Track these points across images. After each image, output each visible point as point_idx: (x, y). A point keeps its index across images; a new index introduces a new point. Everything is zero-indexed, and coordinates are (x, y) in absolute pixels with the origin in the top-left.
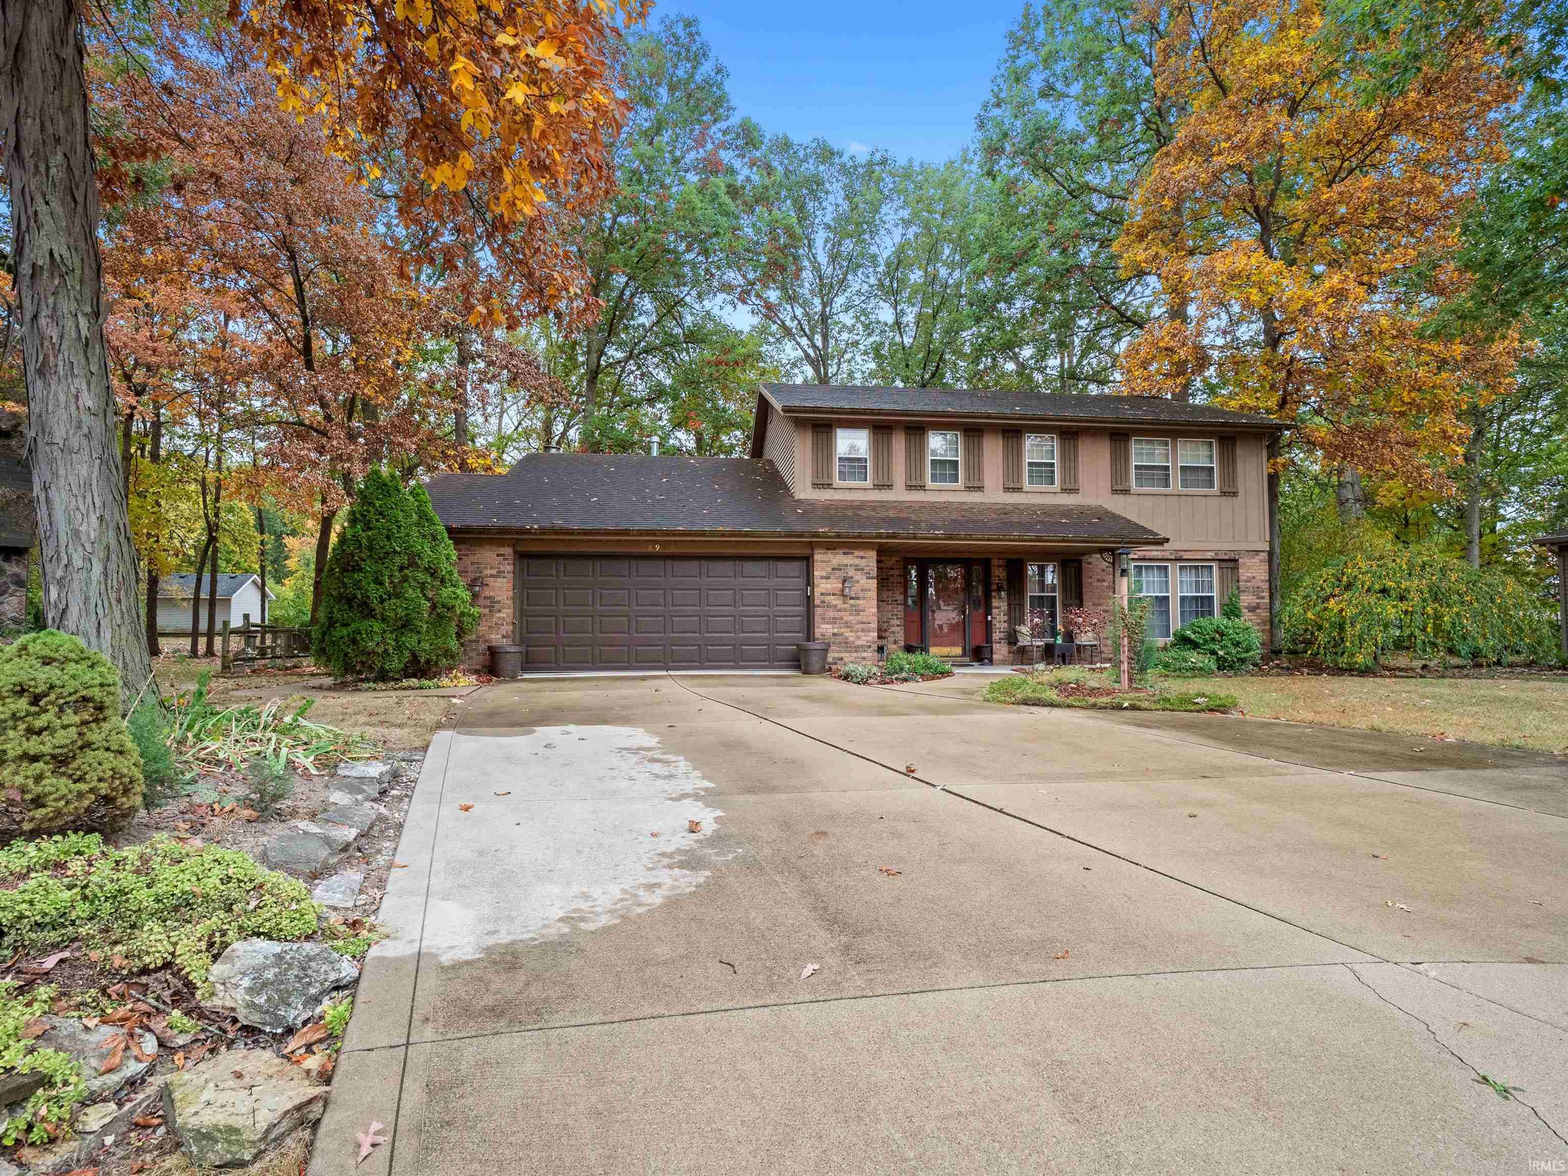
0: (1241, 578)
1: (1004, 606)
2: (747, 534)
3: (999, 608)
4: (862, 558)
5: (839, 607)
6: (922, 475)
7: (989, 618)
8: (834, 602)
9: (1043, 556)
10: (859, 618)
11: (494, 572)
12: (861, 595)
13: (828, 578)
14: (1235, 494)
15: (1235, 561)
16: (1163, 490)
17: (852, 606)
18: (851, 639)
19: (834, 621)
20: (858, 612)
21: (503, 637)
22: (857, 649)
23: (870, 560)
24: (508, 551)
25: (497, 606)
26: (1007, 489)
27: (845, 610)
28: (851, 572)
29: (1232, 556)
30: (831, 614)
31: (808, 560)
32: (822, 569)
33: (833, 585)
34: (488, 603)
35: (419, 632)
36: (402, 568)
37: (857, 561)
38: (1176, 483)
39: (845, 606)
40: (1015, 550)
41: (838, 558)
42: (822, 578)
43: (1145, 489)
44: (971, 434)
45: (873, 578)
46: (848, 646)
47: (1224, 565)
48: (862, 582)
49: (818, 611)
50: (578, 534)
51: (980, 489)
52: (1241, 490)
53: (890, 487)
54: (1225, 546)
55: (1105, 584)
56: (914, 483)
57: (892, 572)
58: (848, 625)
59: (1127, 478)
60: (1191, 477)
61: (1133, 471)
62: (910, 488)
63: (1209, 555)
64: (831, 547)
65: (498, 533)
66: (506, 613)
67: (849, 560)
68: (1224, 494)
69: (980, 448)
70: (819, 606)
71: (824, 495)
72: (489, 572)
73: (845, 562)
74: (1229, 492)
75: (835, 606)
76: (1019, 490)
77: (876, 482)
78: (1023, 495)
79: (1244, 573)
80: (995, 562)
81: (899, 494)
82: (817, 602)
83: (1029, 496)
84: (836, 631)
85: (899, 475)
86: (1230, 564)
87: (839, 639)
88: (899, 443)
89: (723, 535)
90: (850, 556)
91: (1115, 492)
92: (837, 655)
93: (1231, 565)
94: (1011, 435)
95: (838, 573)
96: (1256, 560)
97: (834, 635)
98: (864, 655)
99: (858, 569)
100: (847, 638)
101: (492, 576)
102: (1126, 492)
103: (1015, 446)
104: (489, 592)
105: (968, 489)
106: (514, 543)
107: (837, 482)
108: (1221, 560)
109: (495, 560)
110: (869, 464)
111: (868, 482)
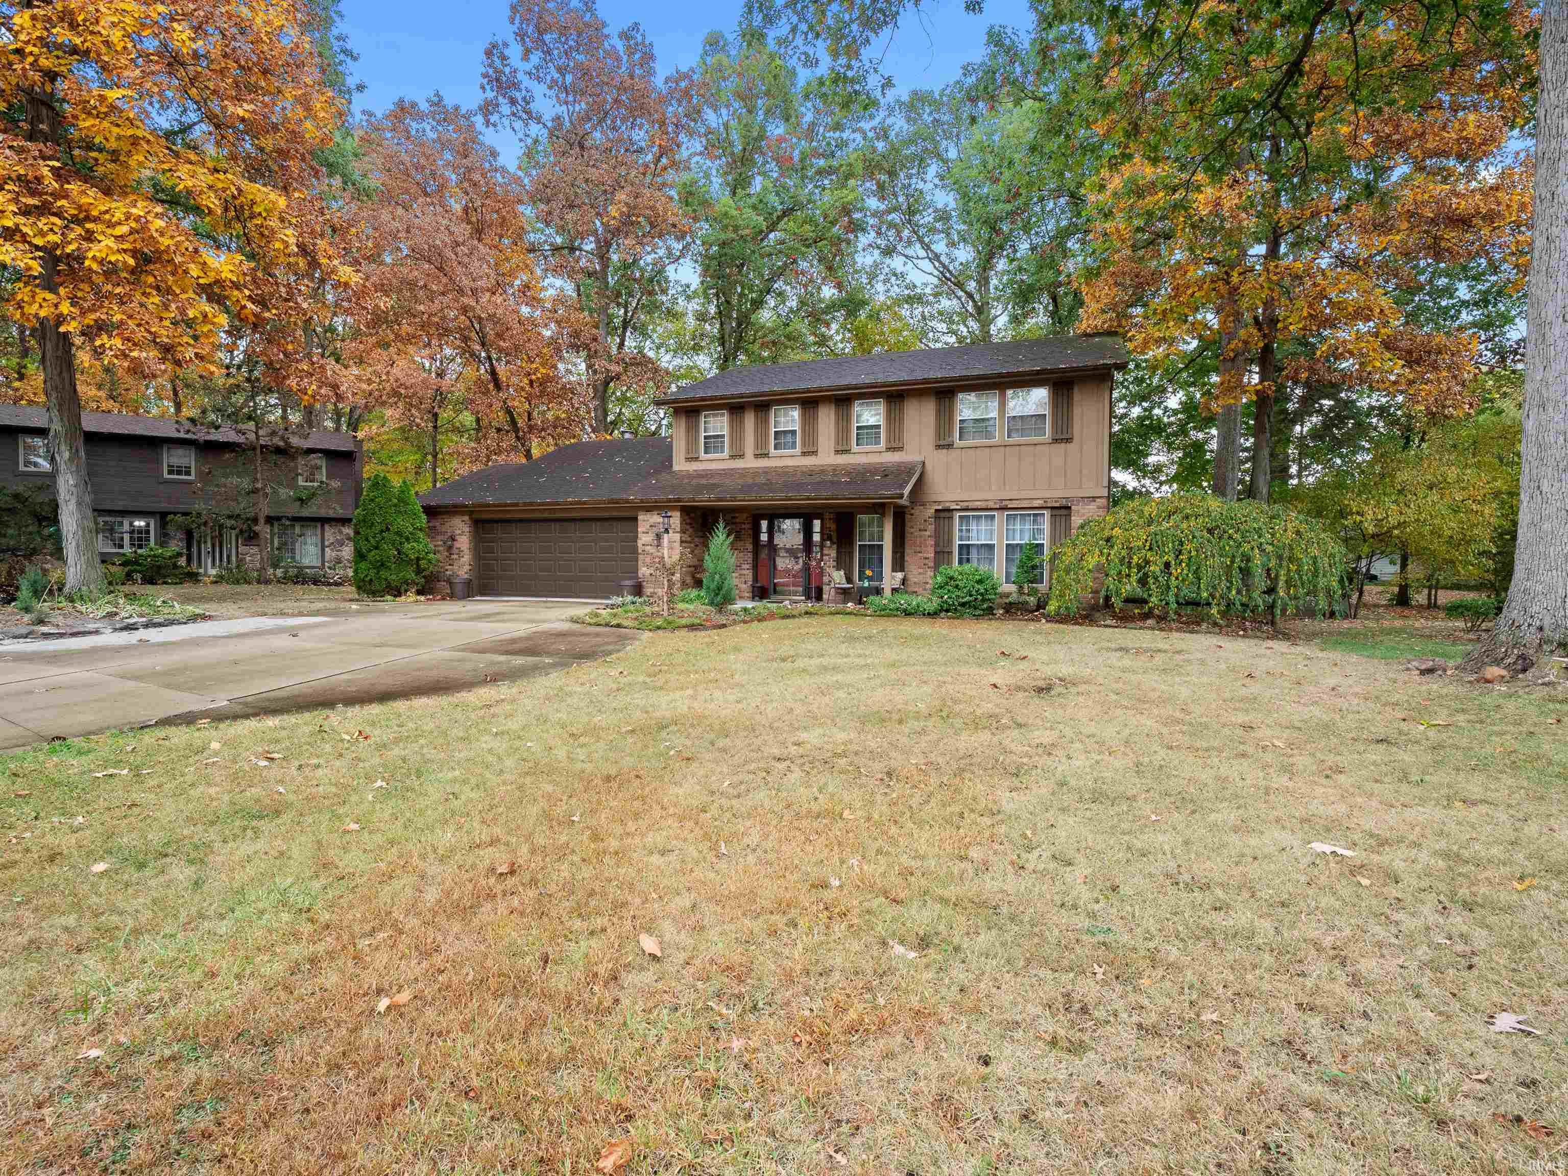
0: (1073, 525)
3: (829, 555)
5: (655, 554)
6: (766, 445)
8: (650, 551)
11: (460, 532)
13: (647, 533)
14: (1069, 440)
15: (1069, 508)
16: (986, 442)
19: (651, 565)
21: (465, 573)
23: (676, 519)
25: (462, 554)
26: (837, 452)
27: (659, 556)
29: (1064, 502)
30: (649, 559)
31: (635, 519)
32: (643, 526)
33: (650, 538)
34: (457, 551)
35: (390, 569)
38: (1001, 436)
40: (844, 506)
41: (654, 518)
42: (643, 533)
43: (969, 443)
44: (809, 406)
45: (677, 532)
47: (1056, 512)
48: (671, 535)
49: (640, 558)
51: (815, 453)
52: (1076, 435)
54: (1057, 493)
56: (760, 452)
59: (951, 434)
60: (1018, 426)
61: (957, 426)
62: (757, 456)
63: (1036, 503)
64: (649, 509)
65: (455, 508)
66: (467, 558)
68: (1056, 441)
69: (815, 418)
70: (640, 554)
71: (690, 467)
72: (458, 532)
73: (657, 520)
74: (1063, 437)
75: (651, 554)
76: (848, 451)
77: (731, 454)
78: (852, 456)
79: (1076, 520)
80: (827, 516)
81: (750, 462)
82: (640, 551)
83: (857, 456)
84: (651, 572)
85: (749, 446)
86: (1061, 511)
88: (750, 420)
90: (660, 517)
91: (939, 447)
93: (1064, 512)
94: (842, 404)
95: (653, 529)
96: (1093, 506)
101: (459, 535)
102: (950, 446)
103: (845, 413)
104: (457, 545)
105: (804, 454)
106: (471, 513)
107: (702, 455)
108: (1052, 508)
109: (461, 525)
110: (726, 439)
111: (726, 454)
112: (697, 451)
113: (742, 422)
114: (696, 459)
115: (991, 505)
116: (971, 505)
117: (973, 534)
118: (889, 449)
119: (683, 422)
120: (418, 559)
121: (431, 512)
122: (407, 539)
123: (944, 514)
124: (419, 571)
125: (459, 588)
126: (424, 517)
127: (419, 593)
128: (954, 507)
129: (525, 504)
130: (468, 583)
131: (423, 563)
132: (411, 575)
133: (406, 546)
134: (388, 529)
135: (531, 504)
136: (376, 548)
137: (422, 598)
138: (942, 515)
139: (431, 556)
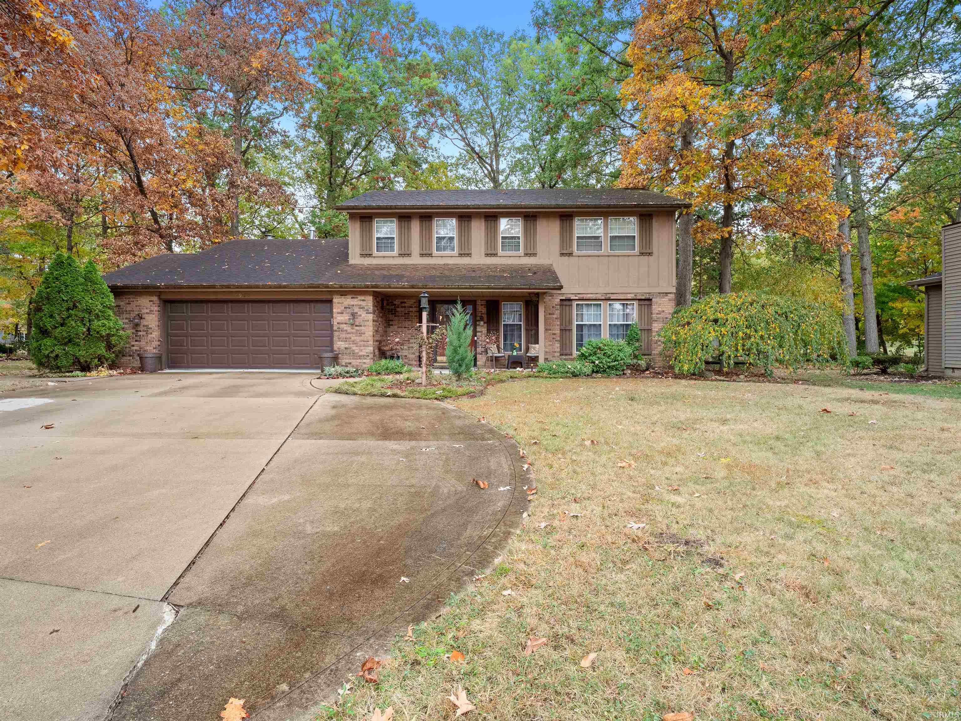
0: (653, 312)
1: (484, 330)
2: (285, 287)
3: (481, 332)
4: (363, 300)
5: (349, 331)
6: (430, 247)
7: (476, 338)
8: (345, 328)
9: (512, 298)
10: (361, 338)
11: (148, 311)
12: (362, 324)
13: (342, 313)
14: (650, 254)
15: (650, 300)
16: (596, 253)
17: (357, 330)
18: (357, 351)
19: (346, 340)
20: (361, 334)
21: (154, 348)
22: (360, 357)
23: (369, 302)
24: (155, 299)
25: (150, 331)
26: (487, 255)
27: (352, 333)
28: (356, 310)
29: (647, 296)
30: (343, 335)
31: (330, 301)
32: (338, 308)
33: (345, 317)
34: (145, 329)
35: (79, 345)
36: (68, 309)
37: (361, 303)
38: (606, 249)
39: (354, 331)
40: (493, 295)
41: (348, 301)
42: (338, 313)
43: (584, 252)
44: (464, 219)
45: (370, 313)
46: (355, 355)
47: (642, 303)
48: (363, 315)
49: (336, 334)
50: (186, 288)
51: (469, 255)
52: (655, 250)
53: (409, 255)
54: (643, 290)
55: (555, 316)
56: (425, 252)
57: (411, 309)
58: (354, 342)
59: (571, 246)
60: (617, 243)
61: (575, 240)
62: (422, 255)
63: (629, 296)
64: (343, 294)
65: (142, 288)
66: (155, 334)
67: (355, 302)
68: (642, 254)
69: (469, 229)
70: (336, 331)
71: (367, 261)
72: (146, 311)
73: (352, 303)
74: (646, 253)
75: (346, 331)
76: (495, 255)
77: (400, 252)
78: (498, 259)
79: (655, 308)
80: (479, 303)
81: (416, 260)
82: (335, 328)
83: (502, 259)
84: (347, 346)
85: (415, 247)
87: (348, 351)
88: (415, 227)
89: (270, 288)
90: (356, 300)
91: (562, 254)
92: (347, 361)
93: (646, 302)
94: (490, 219)
95: (348, 310)
96: (666, 299)
97: (346, 348)
98: (365, 361)
99: (361, 308)
100: (353, 351)
101: (147, 313)
102: (570, 254)
103: (493, 225)
104: (144, 322)
105: (461, 255)
106: (159, 295)
107: (375, 253)
108: (639, 300)
109: (149, 304)
110: (396, 241)
111: (396, 252)
112: (371, 249)
113: (409, 229)
114: (370, 255)
115: (599, 297)
116: (586, 296)
117: (585, 317)
118: (526, 255)
119: (357, 225)
120: (108, 335)
121: (117, 291)
122: (97, 317)
123: (566, 302)
124: (109, 347)
125: (150, 363)
126: (112, 296)
127: (112, 367)
128: (573, 297)
129: (222, 287)
130: (159, 358)
131: (114, 340)
132: (102, 351)
133: (96, 323)
134: (75, 306)
135: (228, 287)
136: (62, 325)
137: (114, 372)
138: (565, 303)
139: (121, 332)
